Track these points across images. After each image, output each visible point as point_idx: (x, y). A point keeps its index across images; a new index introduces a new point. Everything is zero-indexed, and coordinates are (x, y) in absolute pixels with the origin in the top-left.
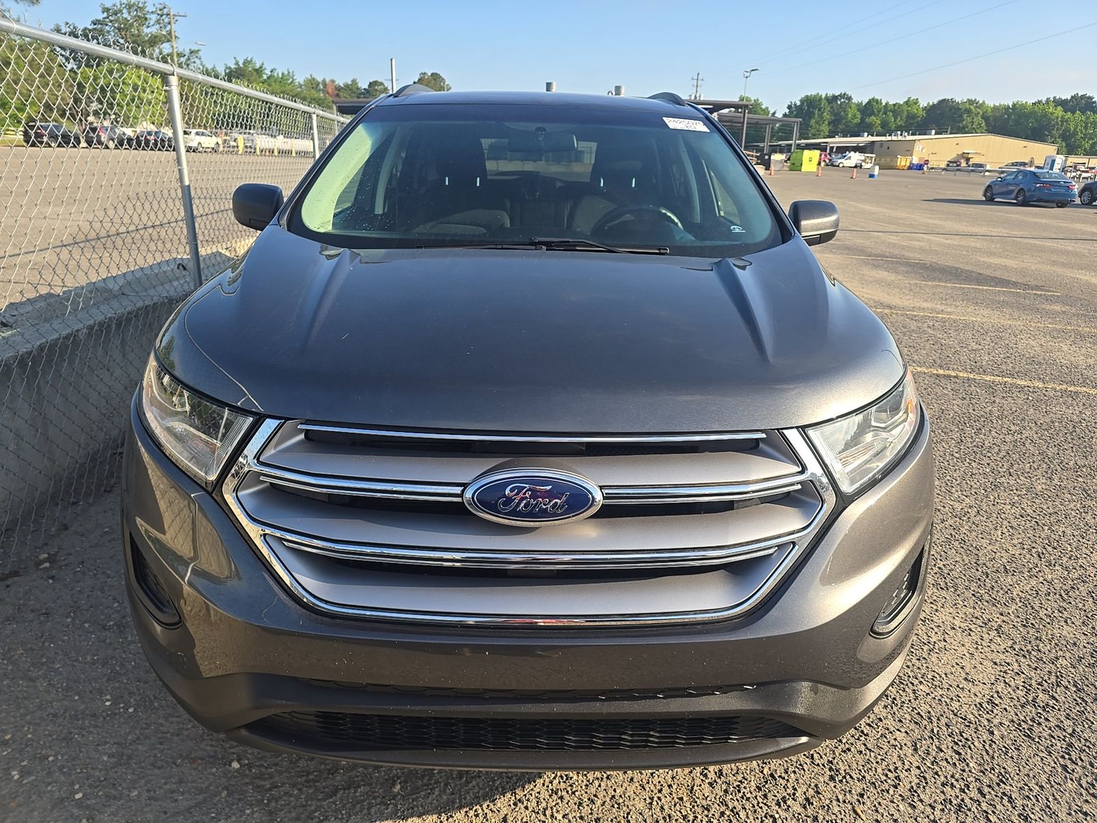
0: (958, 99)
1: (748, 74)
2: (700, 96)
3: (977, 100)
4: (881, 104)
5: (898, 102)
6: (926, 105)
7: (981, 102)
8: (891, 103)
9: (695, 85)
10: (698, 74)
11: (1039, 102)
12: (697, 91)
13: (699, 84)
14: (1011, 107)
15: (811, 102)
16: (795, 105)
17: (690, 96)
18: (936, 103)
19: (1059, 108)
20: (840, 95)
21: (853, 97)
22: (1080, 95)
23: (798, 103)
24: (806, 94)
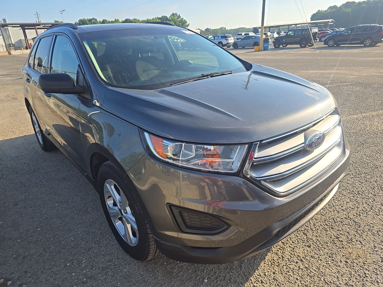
0: (131, 19)
1: (62, 12)
2: (41, 21)
3: (137, 19)
4: (107, 21)
5: (113, 20)
6: (121, 21)
7: (138, 19)
8: (110, 21)
9: (37, 17)
10: (37, 13)
11: (154, 18)
12: (39, 20)
13: (39, 17)
14: (146, 20)
15: (83, 22)
16: (77, 23)
17: (36, 21)
18: (124, 20)
19: (159, 20)
20: (92, 19)
21: (97, 19)
22: (164, 16)
23: (78, 22)
24: (80, 19)
